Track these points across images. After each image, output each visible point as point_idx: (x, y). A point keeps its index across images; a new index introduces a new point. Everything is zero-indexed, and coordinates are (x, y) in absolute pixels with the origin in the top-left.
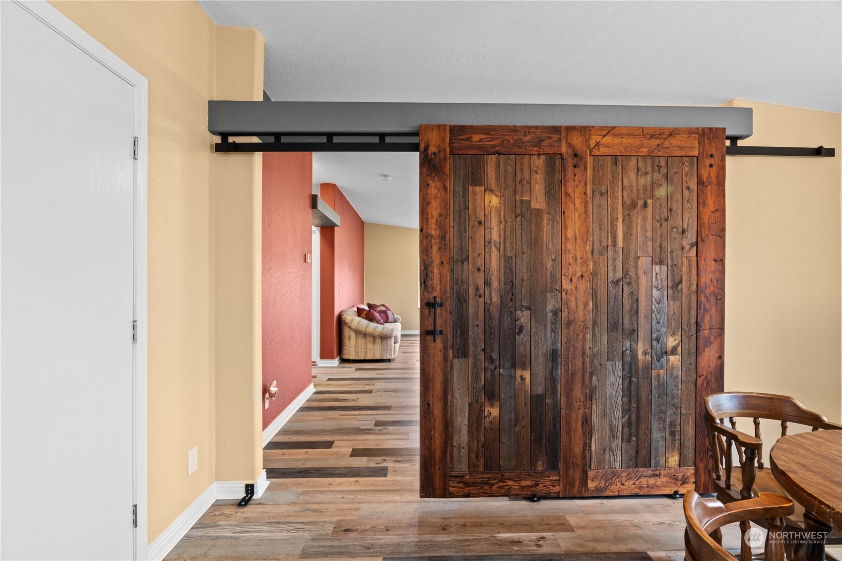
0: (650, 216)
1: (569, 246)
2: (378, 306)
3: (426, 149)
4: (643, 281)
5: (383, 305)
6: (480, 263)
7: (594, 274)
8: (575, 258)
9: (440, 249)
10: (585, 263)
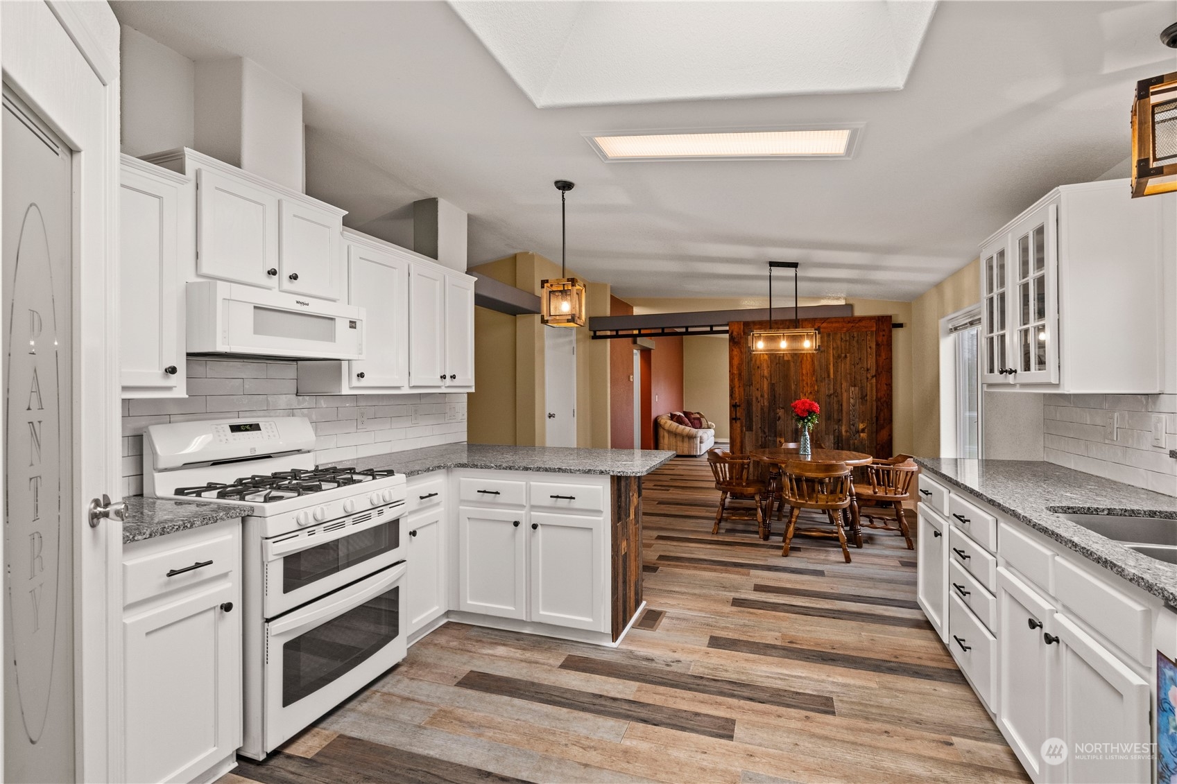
0: (848, 363)
1: (804, 378)
2: (692, 414)
3: (732, 333)
4: (845, 395)
5: (698, 413)
6: (758, 386)
7: (818, 391)
8: (807, 384)
9: (738, 380)
10: (812, 386)
